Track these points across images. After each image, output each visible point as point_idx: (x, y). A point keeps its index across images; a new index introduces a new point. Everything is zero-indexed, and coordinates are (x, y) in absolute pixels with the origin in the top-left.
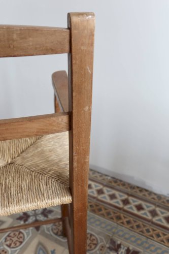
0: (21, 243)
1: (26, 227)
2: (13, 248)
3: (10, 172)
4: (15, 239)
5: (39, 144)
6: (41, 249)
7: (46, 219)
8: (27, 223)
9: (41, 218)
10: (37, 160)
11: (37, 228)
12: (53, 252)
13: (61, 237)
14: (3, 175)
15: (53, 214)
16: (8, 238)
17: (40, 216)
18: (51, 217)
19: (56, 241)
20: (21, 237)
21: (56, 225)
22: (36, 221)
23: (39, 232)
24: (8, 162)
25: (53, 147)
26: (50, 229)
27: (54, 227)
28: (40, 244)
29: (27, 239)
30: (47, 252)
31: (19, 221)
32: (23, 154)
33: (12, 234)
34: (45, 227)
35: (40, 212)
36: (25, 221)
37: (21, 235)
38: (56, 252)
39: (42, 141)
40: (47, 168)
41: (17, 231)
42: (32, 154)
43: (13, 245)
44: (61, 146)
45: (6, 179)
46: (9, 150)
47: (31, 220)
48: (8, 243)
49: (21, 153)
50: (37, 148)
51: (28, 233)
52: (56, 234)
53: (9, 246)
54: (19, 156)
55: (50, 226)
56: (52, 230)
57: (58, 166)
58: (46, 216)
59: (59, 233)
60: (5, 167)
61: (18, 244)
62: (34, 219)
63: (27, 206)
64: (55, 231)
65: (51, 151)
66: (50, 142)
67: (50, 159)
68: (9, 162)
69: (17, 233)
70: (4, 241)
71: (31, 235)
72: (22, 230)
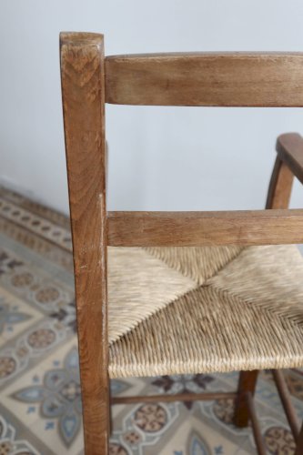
0: (162, 425)
1: (168, 398)
2: (149, 431)
3: (211, 300)
4: (151, 417)
5: (248, 257)
6: (196, 442)
7: (201, 390)
8: (169, 392)
9: (194, 388)
10: (251, 284)
11: (189, 405)
12: (219, 450)
13: (232, 426)
14: (202, 302)
15: (213, 383)
16: (140, 414)
17: (192, 383)
18: (210, 388)
19: (223, 432)
20: (161, 416)
21: (220, 405)
22: (185, 392)
23: (192, 411)
24: (198, 283)
25: (276, 265)
26: (211, 409)
27: (218, 407)
28: (194, 432)
29: (171, 421)
30: (208, 448)
31: (156, 387)
32: (224, 272)
33: (146, 408)
34: (201, 404)
35: (190, 378)
36: (167, 388)
37: (161, 412)
38: (223, 450)
39: (252, 253)
40: (275, 299)
41: (154, 404)
42: (240, 274)
43: (148, 427)
44: (290, 263)
45: (210, 311)
46: (198, 263)
47: (176, 389)
48: (140, 422)
49: (219, 270)
50: (247, 264)
51: (173, 410)
52: (223, 419)
53: (142, 427)
54: (215, 274)
55: (210, 404)
56: (215, 411)
57: (295, 299)
58: (201, 385)
59: (228, 419)
60: (197, 290)
61: (157, 426)
62: (181, 388)
63: (259, 360)
64: (221, 415)
65: (274, 271)
66: (267, 256)
67: (276, 285)
68: (201, 283)
69: (154, 408)
70: (133, 418)
71: (177, 414)
72: (162, 405)
